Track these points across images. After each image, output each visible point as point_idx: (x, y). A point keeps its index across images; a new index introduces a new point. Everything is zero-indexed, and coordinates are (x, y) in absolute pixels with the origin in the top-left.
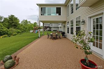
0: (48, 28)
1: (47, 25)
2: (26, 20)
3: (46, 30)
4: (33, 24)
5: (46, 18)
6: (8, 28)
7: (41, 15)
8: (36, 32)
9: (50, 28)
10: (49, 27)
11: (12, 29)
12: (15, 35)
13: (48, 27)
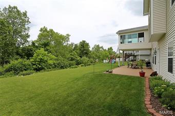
0: (131, 57)
1: (130, 52)
2: (98, 45)
3: (127, 60)
4: (107, 49)
5: (126, 46)
6: (81, 57)
7: (121, 43)
8: (113, 62)
9: (135, 56)
10: (133, 55)
11: (85, 58)
12: (89, 65)
13: (131, 55)
